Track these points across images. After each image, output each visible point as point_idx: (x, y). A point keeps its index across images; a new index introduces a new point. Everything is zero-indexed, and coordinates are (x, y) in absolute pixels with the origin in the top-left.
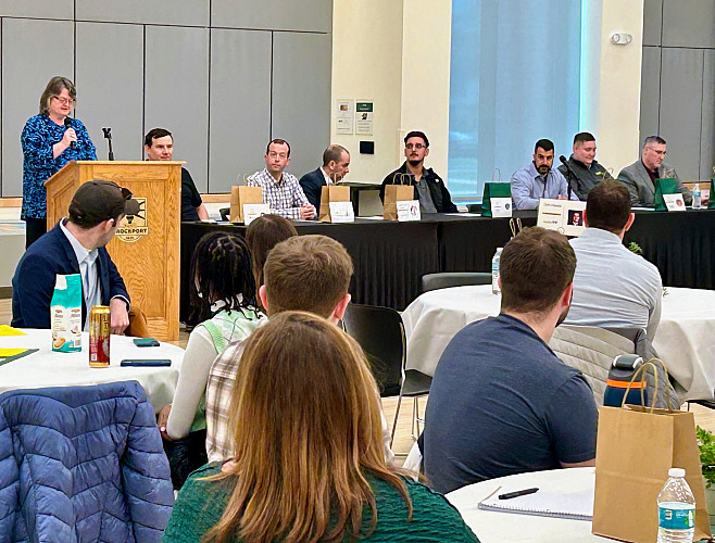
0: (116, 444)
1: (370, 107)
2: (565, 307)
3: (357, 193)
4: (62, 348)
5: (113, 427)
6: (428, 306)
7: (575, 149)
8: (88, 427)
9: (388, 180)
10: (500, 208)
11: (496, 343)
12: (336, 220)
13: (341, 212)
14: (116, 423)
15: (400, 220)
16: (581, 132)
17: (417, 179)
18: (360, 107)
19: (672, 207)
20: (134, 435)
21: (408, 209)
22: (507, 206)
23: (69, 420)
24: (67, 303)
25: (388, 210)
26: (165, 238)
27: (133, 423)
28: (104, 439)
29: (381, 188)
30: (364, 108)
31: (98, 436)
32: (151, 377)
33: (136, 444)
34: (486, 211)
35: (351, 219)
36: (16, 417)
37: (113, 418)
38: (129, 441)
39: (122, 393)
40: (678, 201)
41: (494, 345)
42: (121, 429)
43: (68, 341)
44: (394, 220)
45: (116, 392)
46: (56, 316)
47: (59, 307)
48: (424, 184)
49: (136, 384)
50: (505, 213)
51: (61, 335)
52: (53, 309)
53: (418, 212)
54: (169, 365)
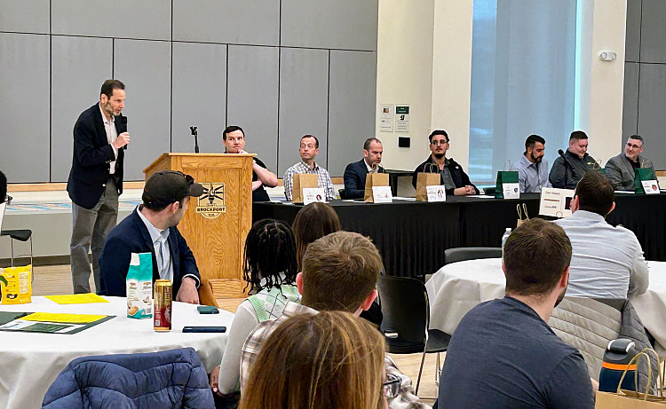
0: (173, 403)
1: (406, 110)
2: (563, 288)
3: (395, 179)
4: (136, 315)
5: (170, 389)
6: (448, 277)
7: (571, 144)
8: (148, 388)
9: (420, 169)
10: (511, 191)
11: (501, 323)
12: (377, 201)
13: (381, 194)
14: (173, 385)
15: (429, 201)
16: (576, 130)
17: (442, 167)
18: (399, 110)
19: (649, 191)
20: (188, 396)
21: (435, 193)
22: (516, 190)
23: (132, 383)
24: (140, 277)
25: (420, 193)
26: (239, 215)
27: (189, 384)
28: (162, 399)
29: (414, 175)
30: (402, 111)
31: (157, 397)
32: (208, 342)
33: (190, 403)
34: (498, 193)
35: (389, 199)
36: (85, 379)
37: (171, 381)
38: (185, 401)
39: (179, 359)
40: (654, 186)
41: (499, 325)
42: (177, 390)
43: (140, 309)
44: (424, 201)
45: (173, 358)
46: (131, 288)
47: (133, 281)
48: (447, 172)
49: (191, 350)
50: (513, 196)
51: (134, 304)
52: (128, 282)
53: (444, 195)
54: (224, 331)
